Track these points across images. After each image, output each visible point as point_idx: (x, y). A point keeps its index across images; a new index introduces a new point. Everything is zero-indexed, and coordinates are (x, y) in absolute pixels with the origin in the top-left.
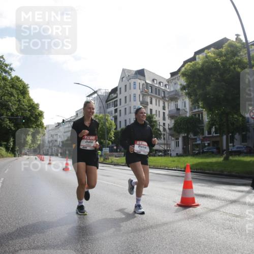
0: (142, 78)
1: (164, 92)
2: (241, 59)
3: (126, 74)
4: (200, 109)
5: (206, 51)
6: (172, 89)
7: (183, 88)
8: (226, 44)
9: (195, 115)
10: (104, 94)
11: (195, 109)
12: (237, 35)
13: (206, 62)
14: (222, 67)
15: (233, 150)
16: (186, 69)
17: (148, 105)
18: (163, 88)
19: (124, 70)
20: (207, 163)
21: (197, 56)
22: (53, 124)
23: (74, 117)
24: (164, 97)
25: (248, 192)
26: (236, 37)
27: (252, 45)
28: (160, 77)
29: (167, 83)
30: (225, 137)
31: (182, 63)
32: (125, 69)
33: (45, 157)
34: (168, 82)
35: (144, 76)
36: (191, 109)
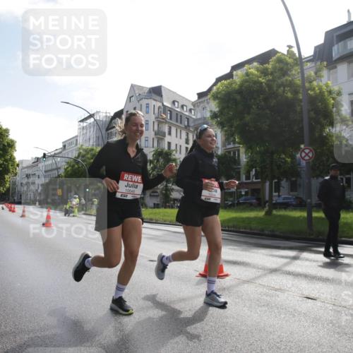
0: (158, 98)
1: (188, 119)
2: (292, 80)
3: (137, 92)
4: (237, 145)
5: (246, 67)
6: (199, 116)
7: (214, 116)
8: (274, 58)
9: (229, 152)
10: (104, 119)
11: (229, 144)
12: (290, 47)
13: (246, 81)
14: (267, 89)
15: (278, 201)
16: (218, 89)
17: (165, 136)
18: (187, 114)
19: (133, 87)
20: (243, 218)
21: (235, 73)
22: (30, 159)
23: (60, 150)
24: (188, 126)
25: (295, 258)
26: (288, 48)
27: (307, 61)
28: (184, 98)
29: (192, 107)
30: (267, 184)
31: (214, 81)
32: (135, 85)
33: (16, 206)
34: (194, 106)
35: (162, 96)
36: (224, 145)
